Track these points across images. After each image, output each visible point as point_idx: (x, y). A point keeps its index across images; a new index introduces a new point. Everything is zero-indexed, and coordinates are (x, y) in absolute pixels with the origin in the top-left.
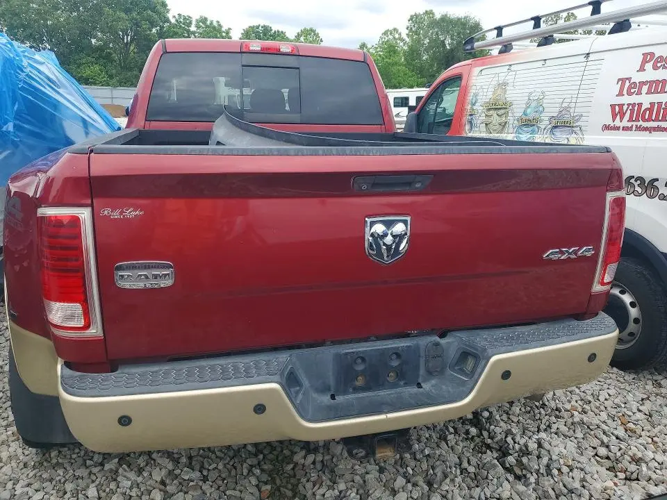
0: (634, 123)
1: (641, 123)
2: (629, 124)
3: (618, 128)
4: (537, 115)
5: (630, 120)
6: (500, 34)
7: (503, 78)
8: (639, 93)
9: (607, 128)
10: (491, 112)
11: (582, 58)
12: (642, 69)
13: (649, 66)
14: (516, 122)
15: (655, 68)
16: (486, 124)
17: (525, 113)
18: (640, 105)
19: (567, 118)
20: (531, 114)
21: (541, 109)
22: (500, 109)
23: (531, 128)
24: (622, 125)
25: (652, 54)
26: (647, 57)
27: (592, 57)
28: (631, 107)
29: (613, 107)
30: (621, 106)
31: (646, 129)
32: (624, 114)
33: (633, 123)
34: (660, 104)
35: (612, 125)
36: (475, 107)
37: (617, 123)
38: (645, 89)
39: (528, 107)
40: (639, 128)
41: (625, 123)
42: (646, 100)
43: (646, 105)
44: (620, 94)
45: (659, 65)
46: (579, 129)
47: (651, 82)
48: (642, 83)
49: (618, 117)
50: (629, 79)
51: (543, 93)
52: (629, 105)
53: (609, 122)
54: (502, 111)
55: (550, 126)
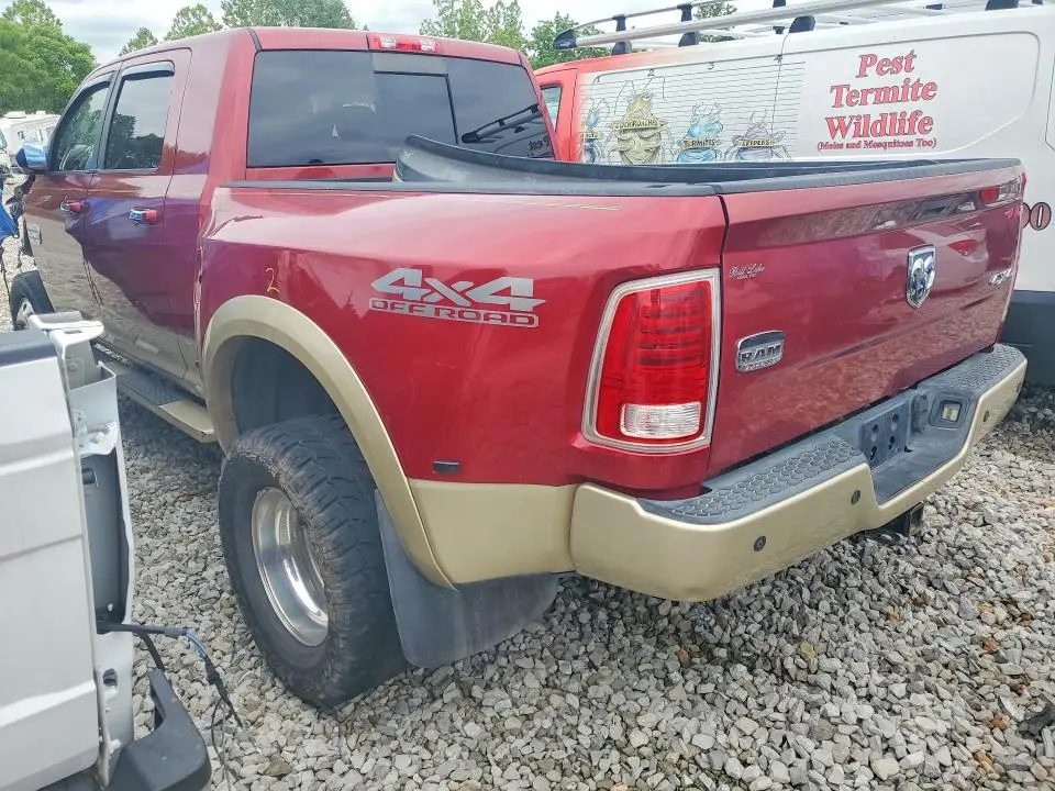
0: (862, 139)
1: (871, 138)
2: (856, 141)
3: (841, 146)
4: (711, 136)
5: (856, 135)
6: (621, 27)
7: (642, 87)
8: (864, 103)
9: (824, 146)
10: (629, 135)
11: (772, 61)
12: (862, 74)
13: (871, 71)
14: (676, 146)
15: (880, 72)
16: (622, 152)
17: (690, 133)
18: (867, 117)
19: (761, 136)
20: (700, 133)
21: (717, 126)
22: (646, 129)
23: (704, 153)
24: (845, 142)
25: (874, 57)
26: (867, 61)
27: (785, 59)
28: (854, 120)
29: (829, 120)
30: (841, 119)
31: (879, 145)
32: (847, 129)
33: (859, 139)
34: (893, 115)
35: (831, 142)
36: (595, 129)
37: (838, 139)
38: (871, 97)
39: (693, 126)
40: (868, 144)
41: (849, 138)
42: (874, 111)
43: (875, 117)
44: (838, 104)
45: (885, 69)
46: (781, 149)
47: (878, 90)
48: (867, 92)
49: (839, 132)
50: (847, 86)
51: (716, 105)
52: (851, 118)
53: (827, 138)
54: (650, 133)
55: (736, 148)
